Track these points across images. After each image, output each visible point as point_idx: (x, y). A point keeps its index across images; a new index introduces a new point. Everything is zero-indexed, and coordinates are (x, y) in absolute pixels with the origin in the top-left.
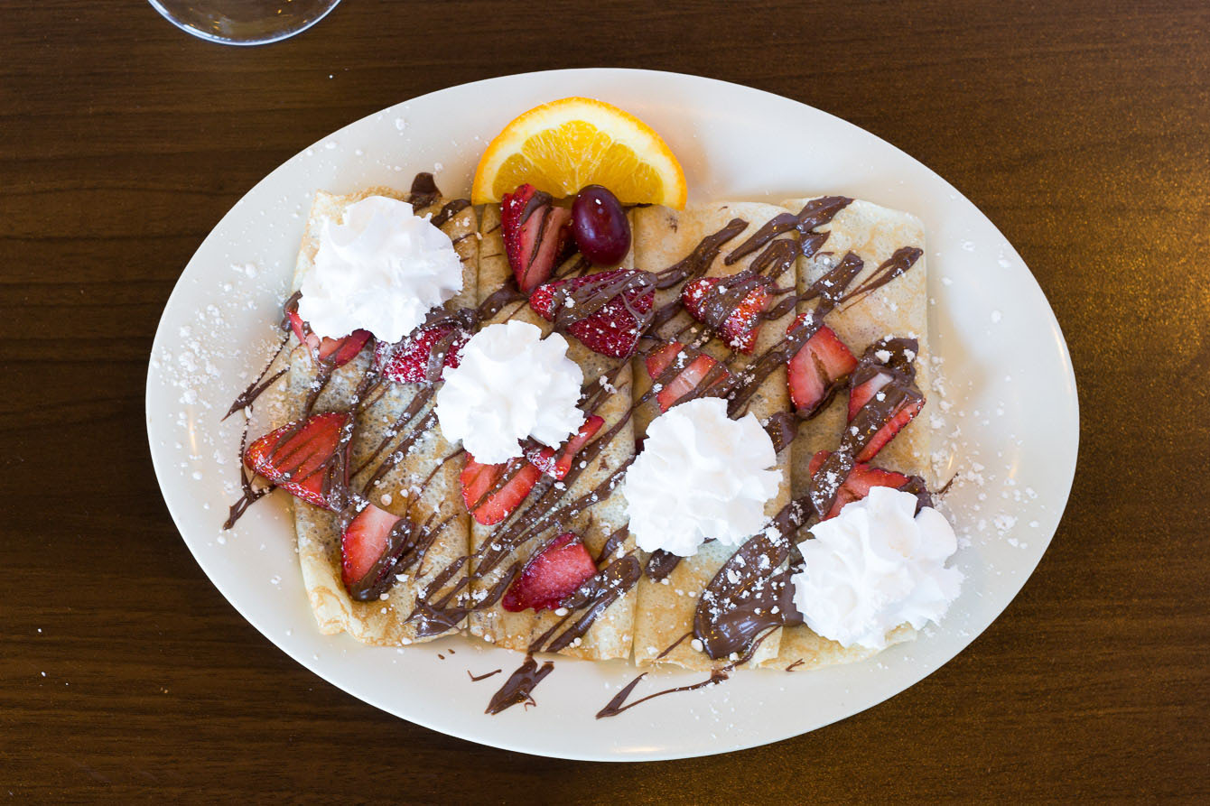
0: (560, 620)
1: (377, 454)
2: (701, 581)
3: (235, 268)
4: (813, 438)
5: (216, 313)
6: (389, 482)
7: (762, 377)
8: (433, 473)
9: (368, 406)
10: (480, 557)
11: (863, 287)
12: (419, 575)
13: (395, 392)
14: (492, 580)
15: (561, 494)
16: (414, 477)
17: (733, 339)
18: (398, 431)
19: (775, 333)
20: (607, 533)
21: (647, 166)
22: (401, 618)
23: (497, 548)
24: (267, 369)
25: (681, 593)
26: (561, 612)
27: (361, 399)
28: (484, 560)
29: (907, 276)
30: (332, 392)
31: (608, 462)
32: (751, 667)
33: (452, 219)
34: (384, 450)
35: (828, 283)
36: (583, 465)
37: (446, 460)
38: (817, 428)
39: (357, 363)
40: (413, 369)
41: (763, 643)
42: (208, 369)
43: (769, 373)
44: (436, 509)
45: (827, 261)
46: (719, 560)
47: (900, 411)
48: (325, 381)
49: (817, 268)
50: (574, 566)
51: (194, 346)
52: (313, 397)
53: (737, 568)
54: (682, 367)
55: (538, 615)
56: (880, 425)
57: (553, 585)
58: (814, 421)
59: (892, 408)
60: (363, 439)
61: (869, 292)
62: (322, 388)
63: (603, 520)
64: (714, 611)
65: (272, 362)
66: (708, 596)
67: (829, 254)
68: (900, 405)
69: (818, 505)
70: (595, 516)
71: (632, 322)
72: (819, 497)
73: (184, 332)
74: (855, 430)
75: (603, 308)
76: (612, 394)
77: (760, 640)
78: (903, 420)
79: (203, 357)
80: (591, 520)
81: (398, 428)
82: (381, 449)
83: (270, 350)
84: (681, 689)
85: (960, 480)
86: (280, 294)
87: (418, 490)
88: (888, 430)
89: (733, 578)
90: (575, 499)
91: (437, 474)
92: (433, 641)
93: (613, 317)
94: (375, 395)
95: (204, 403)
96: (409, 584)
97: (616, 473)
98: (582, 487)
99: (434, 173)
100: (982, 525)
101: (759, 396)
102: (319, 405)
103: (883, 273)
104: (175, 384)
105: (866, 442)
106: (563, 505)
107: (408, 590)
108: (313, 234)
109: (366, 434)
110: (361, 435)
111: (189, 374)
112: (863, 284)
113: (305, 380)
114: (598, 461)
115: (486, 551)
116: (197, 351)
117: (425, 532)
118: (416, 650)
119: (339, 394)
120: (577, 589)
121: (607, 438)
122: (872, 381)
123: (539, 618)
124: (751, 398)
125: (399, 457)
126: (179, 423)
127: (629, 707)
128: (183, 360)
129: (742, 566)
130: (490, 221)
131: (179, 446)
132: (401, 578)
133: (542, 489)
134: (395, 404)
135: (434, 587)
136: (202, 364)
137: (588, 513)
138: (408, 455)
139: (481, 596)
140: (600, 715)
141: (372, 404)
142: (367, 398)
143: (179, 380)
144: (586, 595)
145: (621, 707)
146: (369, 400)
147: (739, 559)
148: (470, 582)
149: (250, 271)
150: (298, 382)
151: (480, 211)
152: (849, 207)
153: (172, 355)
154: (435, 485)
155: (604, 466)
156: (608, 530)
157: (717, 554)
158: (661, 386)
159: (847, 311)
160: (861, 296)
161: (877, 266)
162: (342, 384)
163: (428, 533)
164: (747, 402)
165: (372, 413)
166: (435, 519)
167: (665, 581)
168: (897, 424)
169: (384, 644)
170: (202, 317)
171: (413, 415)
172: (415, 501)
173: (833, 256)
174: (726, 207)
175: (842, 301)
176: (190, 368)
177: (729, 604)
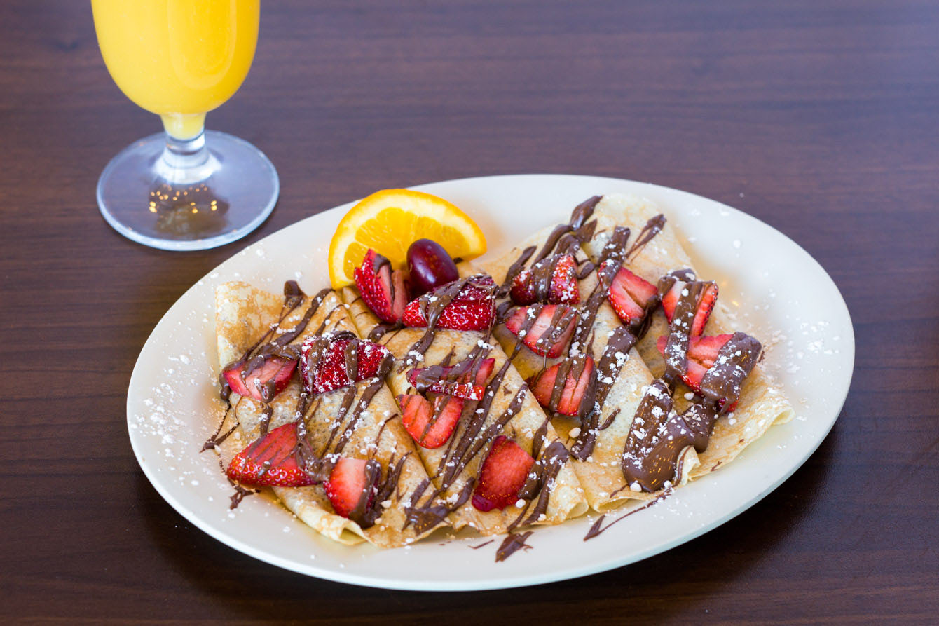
0: (521, 512)
1: (330, 441)
2: (616, 455)
3: (172, 359)
4: (651, 349)
5: (169, 387)
6: (348, 452)
7: (594, 310)
8: (381, 431)
9: (310, 418)
10: (441, 474)
11: (637, 244)
12: (399, 498)
13: (326, 400)
14: (457, 488)
15: (485, 415)
16: (366, 439)
17: (562, 295)
18: (341, 422)
19: (589, 284)
20: (531, 435)
21: (449, 228)
22: (398, 529)
23: (452, 464)
24: (221, 427)
25: (605, 464)
26: (521, 503)
27: (304, 414)
28: (446, 475)
29: (664, 233)
30: (279, 418)
31: (509, 389)
32: (684, 484)
33: (322, 303)
34: (335, 437)
35: (612, 246)
36: (491, 394)
37: (386, 421)
38: (650, 341)
39: (290, 394)
40: (336, 373)
41: (685, 458)
42: (177, 421)
43: (599, 306)
44: (393, 450)
45: (603, 235)
46: (622, 435)
47: (704, 295)
48: (270, 412)
49: (599, 244)
50: (516, 461)
51: (159, 408)
52: (264, 426)
53: (639, 427)
54: (534, 317)
55: (503, 513)
56: (695, 312)
57: (506, 484)
58: (645, 339)
59: (697, 297)
60: (315, 440)
61: (642, 246)
62: (270, 418)
63: (523, 428)
64: (637, 462)
65: (222, 423)
66: (627, 456)
67: (603, 231)
68: (702, 293)
69: (676, 366)
70: (516, 427)
71: (485, 292)
72: (675, 360)
73: (148, 402)
74: (678, 322)
75: (459, 293)
76: (491, 350)
77: (682, 459)
78: (709, 300)
79: (169, 415)
80: (514, 432)
81: (341, 420)
82: (332, 437)
83: (218, 415)
84: (639, 510)
85: (769, 347)
86: (212, 376)
87: (374, 445)
88: (701, 312)
89: (641, 435)
90: (496, 420)
91: (384, 431)
92: (431, 535)
93: (469, 295)
94: (312, 409)
95: (182, 442)
96: (393, 506)
97: (519, 392)
98: (497, 410)
99: (297, 280)
100: (800, 355)
101: (599, 323)
102: (271, 429)
103: (646, 234)
104: (154, 433)
105: (690, 325)
106: (489, 426)
107: (394, 511)
108: (223, 319)
109: (316, 435)
110: (312, 438)
111: (162, 425)
112: (637, 241)
113: (254, 419)
114: (501, 390)
115: (445, 469)
116: (163, 411)
117: (392, 468)
118: (421, 546)
119: (284, 418)
120: (526, 477)
121: (502, 374)
122: (673, 288)
123: (506, 515)
124: (593, 327)
125: (349, 433)
126: (167, 455)
127: (606, 528)
128: (154, 418)
129: (643, 424)
130: (350, 296)
131: (173, 469)
132: (386, 504)
133: (468, 419)
134: (331, 408)
135: (415, 498)
136: (170, 418)
137: (510, 427)
138: (355, 430)
139: (454, 498)
140: (586, 539)
141: (313, 414)
142: (307, 412)
143: (156, 431)
144: (535, 478)
145: (600, 529)
146: (309, 413)
147: (639, 420)
148: (441, 493)
149: (183, 359)
150: (248, 424)
151: (339, 292)
152: (602, 201)
153: (145, 418)
154: (384, 438)
155: (507, 392)
156: (530, 433)
157: (619, 431)
158: (524, 331)
159: (634, 261)
160: (638, 250)
161: (640, 231)
162: (283, 411)
163: (394, 468)
164: (592, 331)
165: (314, 422)
166: (395, 458)
167: (590, 459)
168: (706, 305)
169: (393, 547)
170: (158, 391)
171: (348, 409)
172: (374, 455)
173: (606, 232)
174: (515, 249)
175: (627, 256)
176: (162, 422)
177: (646, 450)
